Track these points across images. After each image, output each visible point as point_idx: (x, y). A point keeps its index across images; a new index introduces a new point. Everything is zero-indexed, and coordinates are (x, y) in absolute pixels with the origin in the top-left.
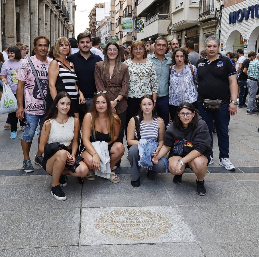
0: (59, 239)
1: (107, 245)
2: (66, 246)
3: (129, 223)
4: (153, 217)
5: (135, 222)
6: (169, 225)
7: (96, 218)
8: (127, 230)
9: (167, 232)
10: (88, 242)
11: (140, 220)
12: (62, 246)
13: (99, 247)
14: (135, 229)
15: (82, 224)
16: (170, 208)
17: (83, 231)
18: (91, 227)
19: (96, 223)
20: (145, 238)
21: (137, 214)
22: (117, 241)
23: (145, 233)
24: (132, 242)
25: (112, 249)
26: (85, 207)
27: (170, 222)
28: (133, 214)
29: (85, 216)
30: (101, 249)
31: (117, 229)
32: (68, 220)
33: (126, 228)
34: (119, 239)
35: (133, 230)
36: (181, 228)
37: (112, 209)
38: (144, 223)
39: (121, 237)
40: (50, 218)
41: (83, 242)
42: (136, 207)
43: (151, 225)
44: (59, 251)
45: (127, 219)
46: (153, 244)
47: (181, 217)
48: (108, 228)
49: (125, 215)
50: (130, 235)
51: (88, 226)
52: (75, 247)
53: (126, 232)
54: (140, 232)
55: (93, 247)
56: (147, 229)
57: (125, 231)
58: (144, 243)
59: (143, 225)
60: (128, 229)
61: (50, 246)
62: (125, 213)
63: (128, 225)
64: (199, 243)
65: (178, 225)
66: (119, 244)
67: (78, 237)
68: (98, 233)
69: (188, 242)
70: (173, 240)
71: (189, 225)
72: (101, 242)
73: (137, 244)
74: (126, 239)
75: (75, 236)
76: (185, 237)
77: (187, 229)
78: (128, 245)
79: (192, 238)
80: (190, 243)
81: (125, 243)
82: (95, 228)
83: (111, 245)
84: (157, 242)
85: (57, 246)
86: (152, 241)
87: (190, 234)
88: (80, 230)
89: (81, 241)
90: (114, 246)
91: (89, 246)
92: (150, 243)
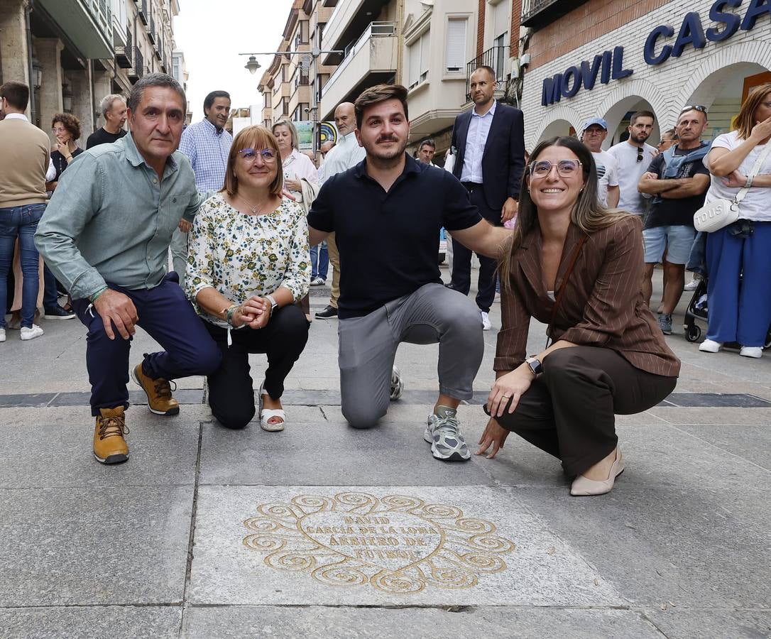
0: (115, 579)
1: (287, 606)
2: (139, 605)
3: (357, 534)
4: (437, 517)
5: (379, 531)
6: (501, 544)
7: (243, 516)
8: (354, 555)
9: (503, 567)
10: (218, 592)
11: (396, 525)
12: (124, 605)
13: (259, 615)
14: (385, 555)
15: (199, 532)
16: (485, 491)
17: (202, 553)
18: (227, 543)
19: (244, 531)
20: (427, 584)
21: (381, 507)
22: (324, 593)
23: (422, 567)
24: (383, 598)
25: (307, 620)
26: (209, 485)
27: (502, 535)
28: (368, 508)
29: (208, 509)
30: (266, 622)
31: (319, 552)
32: (153, 518)
33: (350, 550)
34: (330, 585)
35: (376, 556)
36: (548, 556)
37: (294, 491)
38: (411, 536)
39: (335, 578)
40: (96, 513)
41: (198, 592)
42: (372, 488)
43: (437, 542)
44: (110, 622)
45: (348, 520)
46: (462, 608)
47: (534, 521)
48: (286, 548)
49: (339, 507)
50: (370, 572)
51: (219, 540)
52: (171, 612)
53: (353, 562)
54: (404, 564)
55: (236, 611)
56: (424, 555)
57: (347, 558)
58: (427, 604)
59: (410, 542)
61: (81, 603)
62: (339, 504)
63: (354, 541)
64: (646, 613)
65: (534, 544)
66: (333, 604)
67: (184, 575)
68: (254, 563)
69: (599, 608)
70: (535, 595)
71: (572, 545)
72: (267, 596)
73: (402, 607)
74: (357, 588)
75: (172, 570)
76: (581, 590)
77: (574, 558)
78: (368, 609)
79: (607, 591)
80: (609, 612)
81: (358, 603)
82: (243, 546)
83: (302, 609)
84: (478, 604)
85: (106, 606)
86: (456, 597)
87: (594, 577)
88: (190, 553)
89: (192, 591)
90: (314, 610)
91: (220, 609)
92: (450, 607)
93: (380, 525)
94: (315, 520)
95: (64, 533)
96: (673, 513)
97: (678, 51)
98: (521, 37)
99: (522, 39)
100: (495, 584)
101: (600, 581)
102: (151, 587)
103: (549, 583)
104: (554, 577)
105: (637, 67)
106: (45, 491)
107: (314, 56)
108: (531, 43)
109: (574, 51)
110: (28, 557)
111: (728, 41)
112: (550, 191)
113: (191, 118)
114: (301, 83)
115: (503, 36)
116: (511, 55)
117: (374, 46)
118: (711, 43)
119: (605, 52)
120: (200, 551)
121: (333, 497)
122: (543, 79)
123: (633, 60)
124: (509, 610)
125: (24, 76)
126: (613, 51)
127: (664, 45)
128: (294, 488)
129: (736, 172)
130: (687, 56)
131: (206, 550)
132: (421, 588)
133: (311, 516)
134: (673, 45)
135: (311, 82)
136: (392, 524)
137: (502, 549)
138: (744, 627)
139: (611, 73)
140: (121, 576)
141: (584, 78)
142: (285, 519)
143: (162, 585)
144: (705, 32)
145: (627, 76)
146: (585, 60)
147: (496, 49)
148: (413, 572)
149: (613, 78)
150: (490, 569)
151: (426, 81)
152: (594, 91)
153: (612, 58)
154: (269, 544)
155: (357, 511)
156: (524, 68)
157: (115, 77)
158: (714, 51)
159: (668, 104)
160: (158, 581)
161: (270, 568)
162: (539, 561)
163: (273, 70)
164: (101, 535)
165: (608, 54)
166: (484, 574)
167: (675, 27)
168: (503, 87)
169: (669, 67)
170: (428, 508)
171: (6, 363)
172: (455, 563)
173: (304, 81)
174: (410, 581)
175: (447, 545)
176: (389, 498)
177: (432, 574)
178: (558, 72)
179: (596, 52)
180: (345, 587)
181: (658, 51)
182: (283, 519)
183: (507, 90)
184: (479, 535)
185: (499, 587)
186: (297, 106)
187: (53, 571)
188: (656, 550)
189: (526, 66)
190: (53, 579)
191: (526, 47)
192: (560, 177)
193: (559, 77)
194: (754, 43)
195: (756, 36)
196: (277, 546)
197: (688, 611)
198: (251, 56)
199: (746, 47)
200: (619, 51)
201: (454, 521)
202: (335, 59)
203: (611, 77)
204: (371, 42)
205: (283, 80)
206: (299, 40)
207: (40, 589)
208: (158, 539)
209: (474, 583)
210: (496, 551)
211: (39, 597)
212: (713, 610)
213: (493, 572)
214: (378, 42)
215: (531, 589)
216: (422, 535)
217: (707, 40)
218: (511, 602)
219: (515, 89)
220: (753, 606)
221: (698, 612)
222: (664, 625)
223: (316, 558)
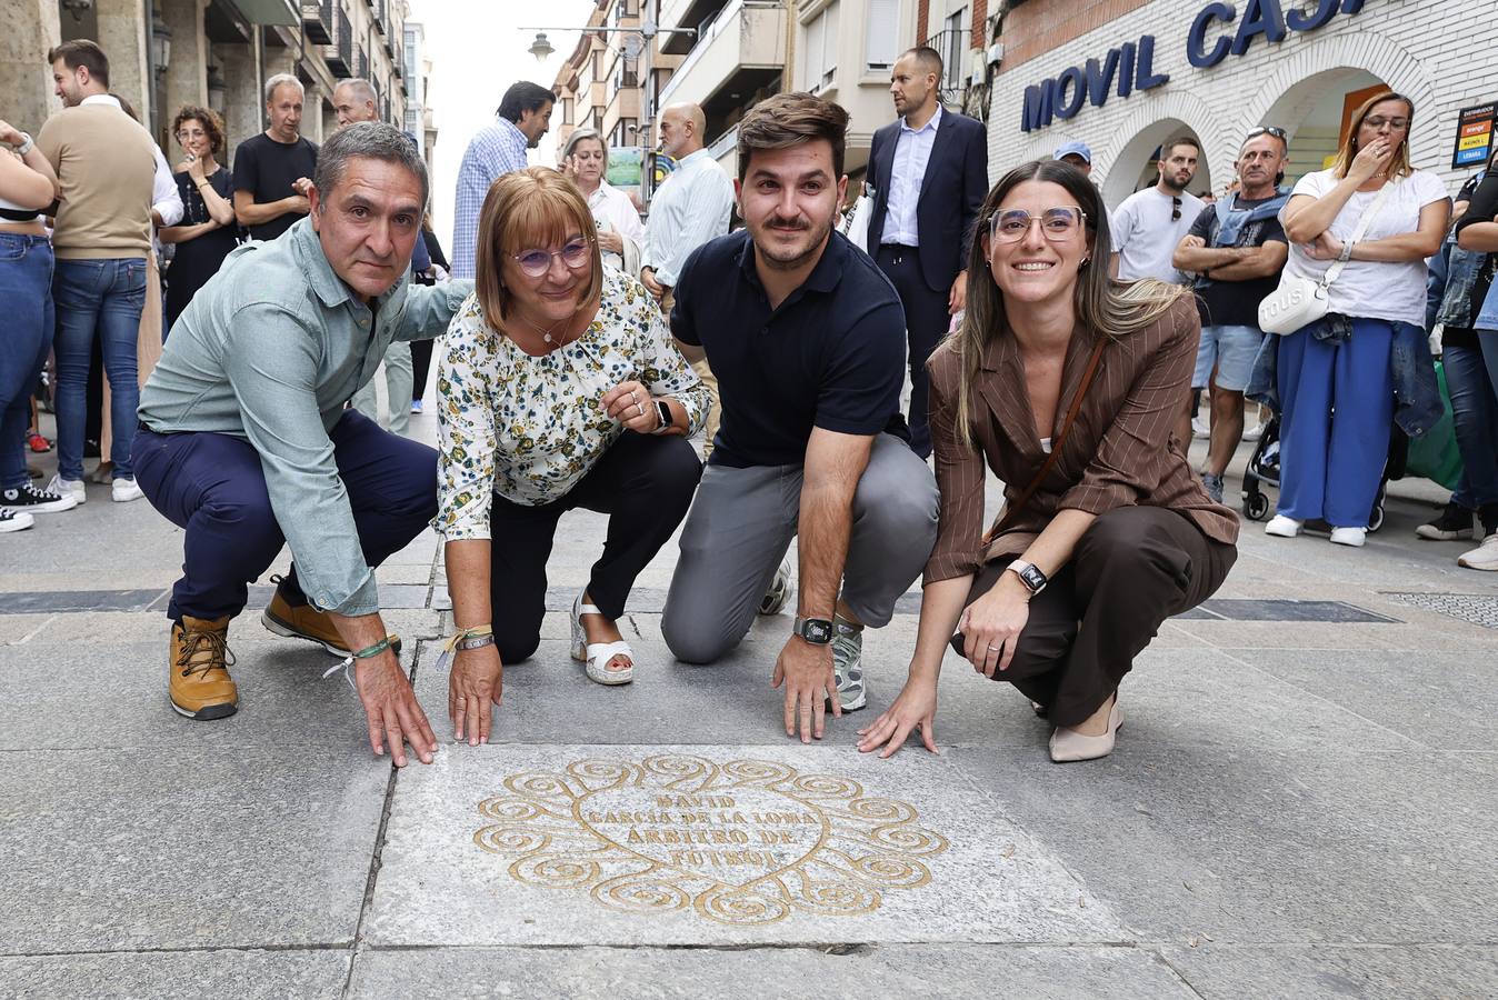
0: (234, 903)
1: (543, 947)
2: (274, 948)
3: (677, 824)
4: (817, 796)
5: (715, 820)
6: (924, 841)
7: (478, 794)
8: (669, 860)
9: (926, 877)
10: (421, 924)
11: (745, 809)
12: (246, 949)
13: (491, 963)
14: (723, 860)
15: (397, 822)
17: (398, 858)
18: (445, 840)
19: (477, 819)
20: (792, 908)
21: (722, 779)
22: (611, 924)
23: (786, 879)
24: (713, 932)
25: (576, 972)
27: (925, 825)
28: (699, 781)
29: (417, 782)
30: (502, 975)
31: (608, 854)
32: (315, 799)
34: (623, 911)
35: (707, 861)
36: (1004, 861)
37: (574, 752)
38: (772, 827)
39: (632, 899)
40: (214, 790)
41: (385, 923)
42: (709, 747)
43: (816, 838)
44: (216, 979)
45: (662, 802)
46: (850, 948)
47: (983, 802)
48: (550, 849)
49: (649, 780)
50: (694, 888)
51: (432, 835)
52: (329, 960)
53: (665, 871)
54: (754, 874)
55: (449, 957)
56: (791, 860)
57: (655, 865)
58: (790, 941)
60: (678, 857)
61: (167, 946)
62: (650, 773)
64: (1164, 953)
65: (982, 840)
66: (625, 943)
67: (362, 895)
68: (491, 875)
69: (1084, 945)
70: (978, 925)
71: (1045, 842)
72: (507, 931)
73: (747, 947)
74: (671, 915)
75: (340, 887)
76: (1056, 915)
77: (1046, 863)
78: (686, 951)
79: (1100, 916)
80: (1102, 952)
81: (668, 942)
82: (473, 845)
83: (569, 952)
84: (878, 939)
85: (214, 949)
86: (842, 929)
87: (1079, 894)
88: (377, 858)
89: (371, 922)
90: (590, 954)
91: (421, 953)
92: (830, 945)
93: (719, 810)
94: (607, 801)
95: (149, 825)
96: (1214, 789)
97: (1242, 45)
98: (989, 14)
99: (991, 19)
100: (909, 906)
101: (1088, 901)
102: (299, 917)
103: (1002, 904)
104: (1012, 894)
105: (1177, 70)
106: (125, 754)
107: (645, 36)
108: (1006, 26)
109: (1075, 41)
110: (79, 865)
111: (1322, 32)
112: (1029, 266)
113: (435, 138)
114: (624, 83)
115: (959, 12)
116: (973, 46)
117: (746, 23)
118: (1295, 33)
119: (1126, 44)
120: (395, 854)
121: (640, 763)
122: (1025, 87)
123: (1170, 59)
124: (932, 950)
125: (137, 48)
126: (1138, 43)
127: (1220, 34)
128: (573, 748)
129: (1327, 234)
130: (1256, 55)
131: (406, 853)
132: (782, 915)
133: (599, 795)
134: (1235, 35)
135: (640, 82)
136: (738, 807)
137: (926, 849)
138: (1326, 974)
139: (1134, 80)
140: (246, 898)
141: (1090, 86)
142: (553, 800)
143: (320, 912)
144: (1285, 15)
145: (1159, 86)
146: (1093, 57)
147: (949, 35)
148: (770, 888)
149: (1137, 88)
150: (902, 881)
151: (833, 85)
152: (1105, 108)
153: (1137, 55)
154: (519, 841)
155: (679, 786)
156: (994, 68)
157: (302, 59)
158: (1300, 47)
159: (1224, 134)
160: (312, 906)
161: (517, 882)
162: (988, 868)
163: (577, 60)
164: (218, 828)
165: (1129, 48)
166: (891, 891)
167: (1237, 6)
168: (959, 100)
169: (1227, 72)
170: (804, 781)
171: (81, 539)
172: (844, 872)
173: (630, 80)
174: (764, 903)
175: (832, 843)
176: (737, 765)
177: (802, 891)
178: (1049, 77)
179: (1112, 42)
180: (648, 914)
181: (1210, 44)
182: (548, 799)
183: (966, 104)
184: (888, 826)
185: (917, 911)
186: (618, 123)
187: (121, 891)
188: (1184, 850)
189: (996, 64)
190: (119, 905)
191: (997, 32)
192: (1047, 240)
193: (1050, 83)
194: (1362, 36)
195: (1365, 25)
196: (534, 845)
197: (1234, 949)
198: (539, 32)
199: (1349, 42)
200: (1148, 43)
201: (847, 802)
202: (682, 44)
203: (1134, 86)
204: (743, 16)
205: (595, 78)
206: (621, 9)
207: (94, 922)
208: (320, 835)
209: (875, 905)
210: (914, 851)
211: (90, 936)
212: (1275, 947)
213: (908, 886)
214: (753, 16)
215: (970, 915)
216: (790, 825)
217: (1288, 29)
218: (936, 937)
219: (979, 103)
220: (1340, 938)
221: (1250, 950)
222: (1193, 971)
223: (601, 865)
